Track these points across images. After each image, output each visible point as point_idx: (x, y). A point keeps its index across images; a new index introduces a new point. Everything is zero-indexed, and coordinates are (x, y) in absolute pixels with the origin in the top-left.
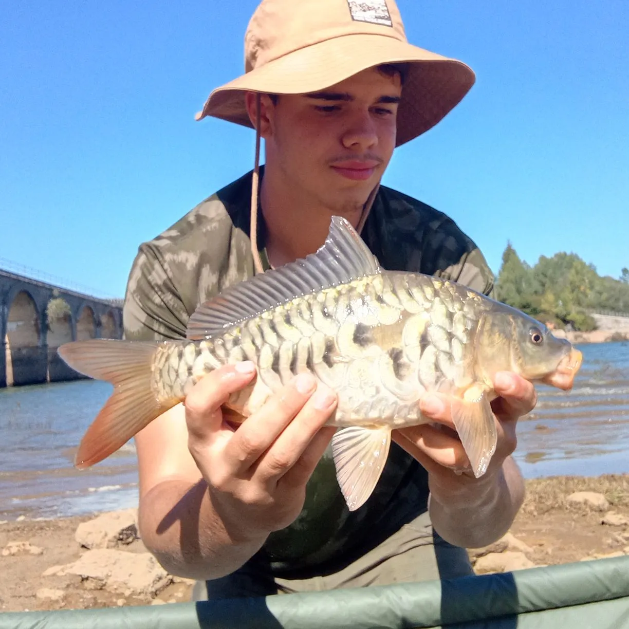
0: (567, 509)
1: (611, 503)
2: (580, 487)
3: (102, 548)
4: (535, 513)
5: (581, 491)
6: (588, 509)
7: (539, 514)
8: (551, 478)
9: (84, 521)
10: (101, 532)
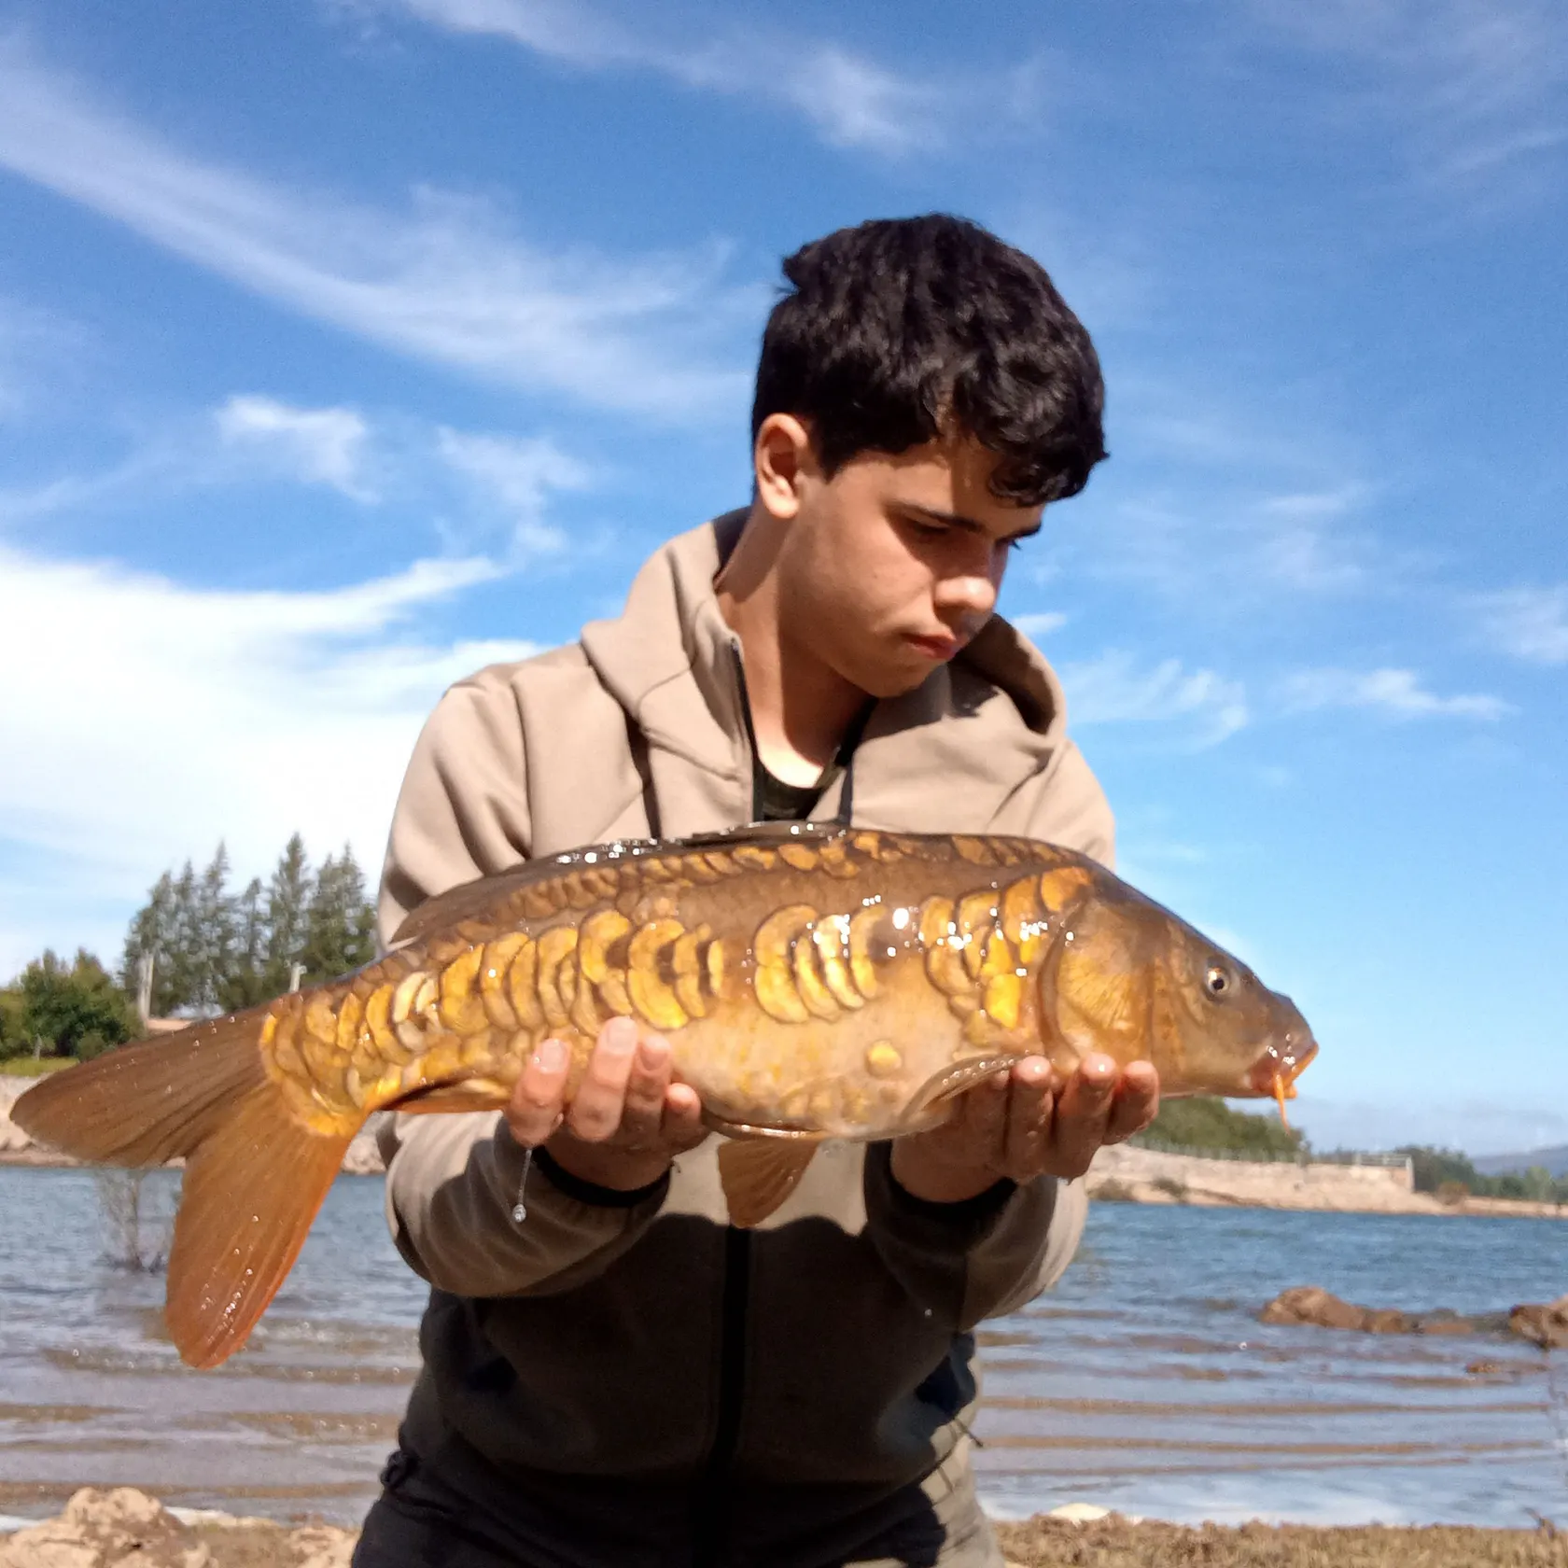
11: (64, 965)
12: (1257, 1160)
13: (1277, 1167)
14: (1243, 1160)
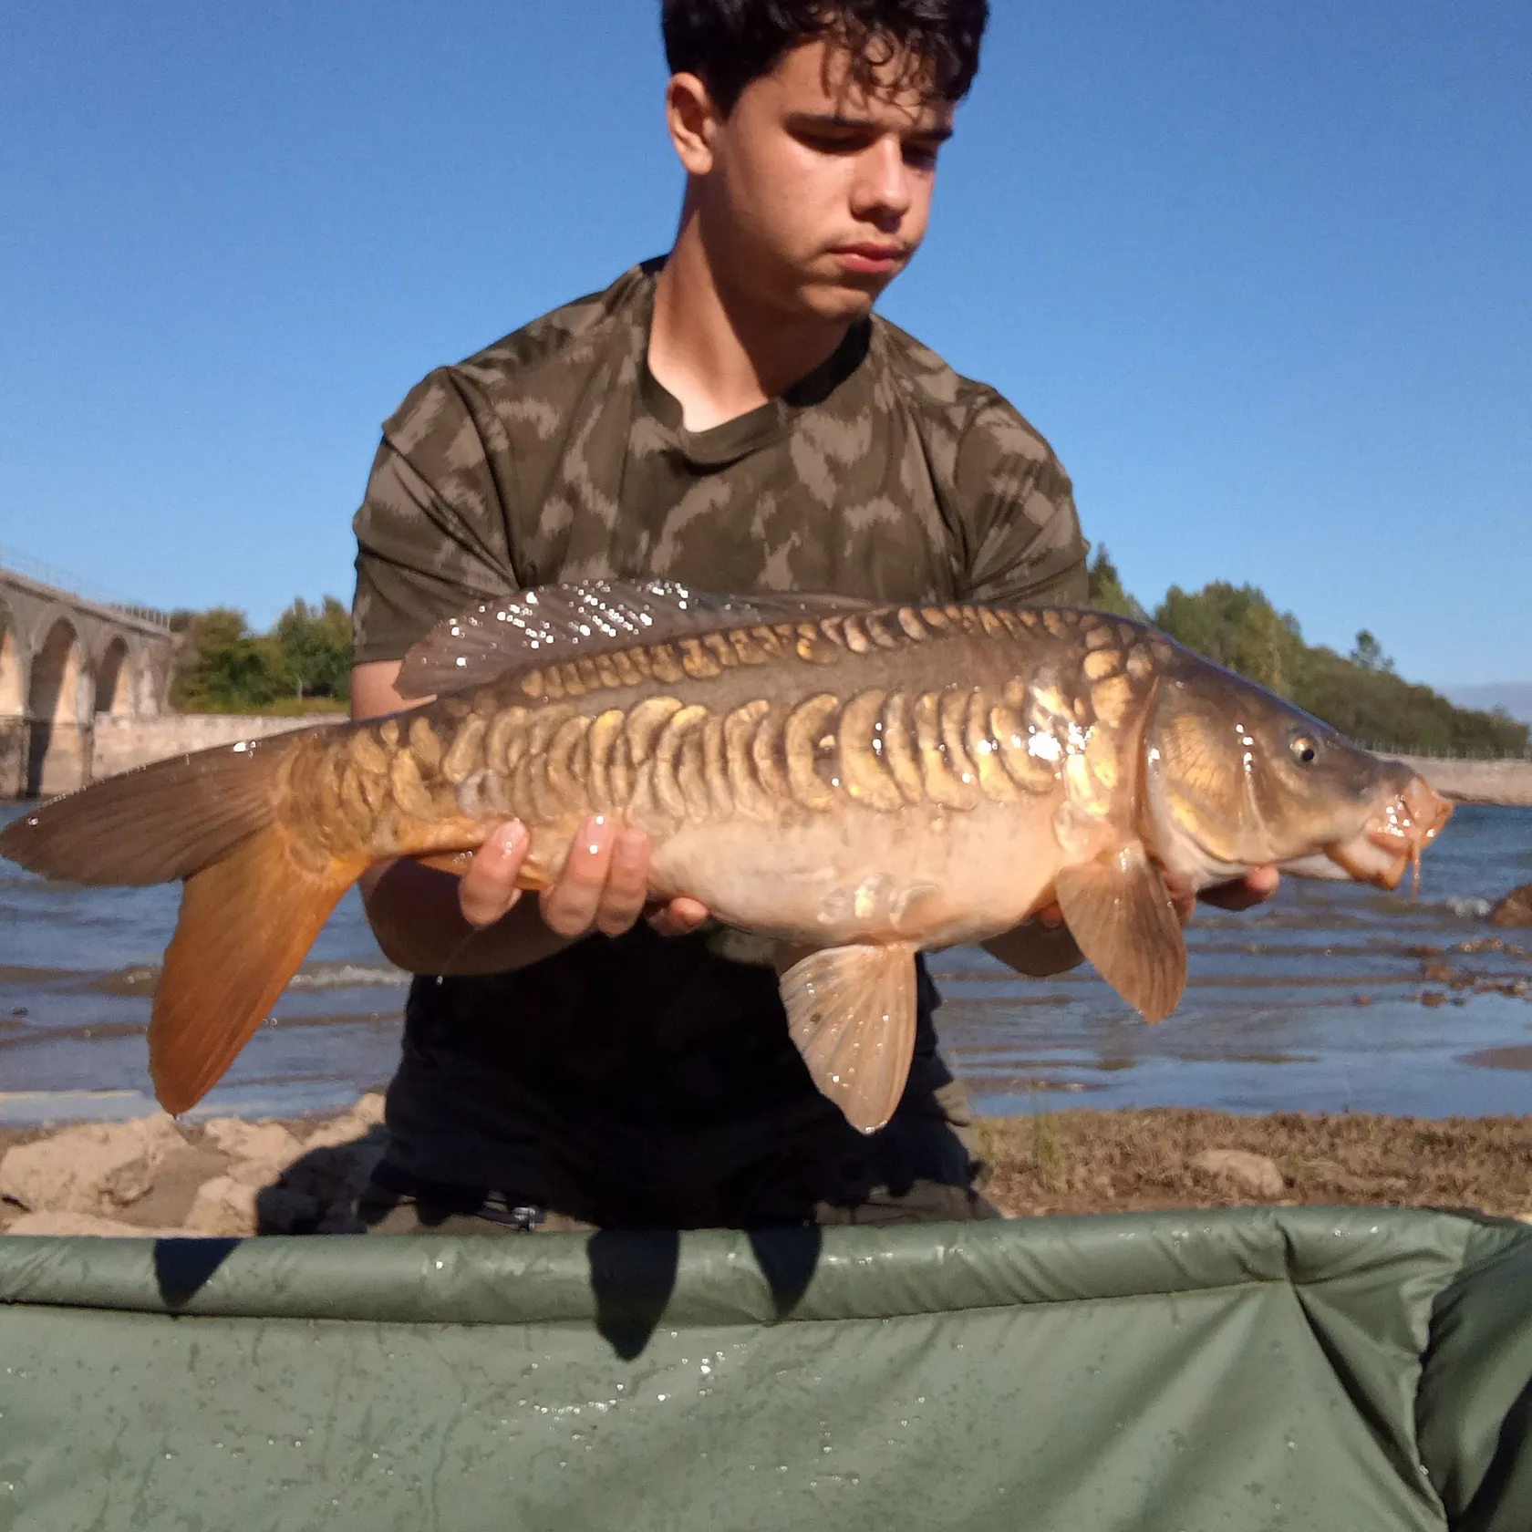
0: (1184, 1186)
1: (1290, 1183)
2: (1219, 1138)
3: (64, 1208)
4: (1111, 1192)
5: (1221, 1147)
6: (1234, 1192)
7: (1117, 1195)
8: (1151, 1112)
9: (19, 1141)
10: (62, 1171)
11: (313, 610)
12: (1483, 757)
13: (1505, 764)
14: (1471, 757)
